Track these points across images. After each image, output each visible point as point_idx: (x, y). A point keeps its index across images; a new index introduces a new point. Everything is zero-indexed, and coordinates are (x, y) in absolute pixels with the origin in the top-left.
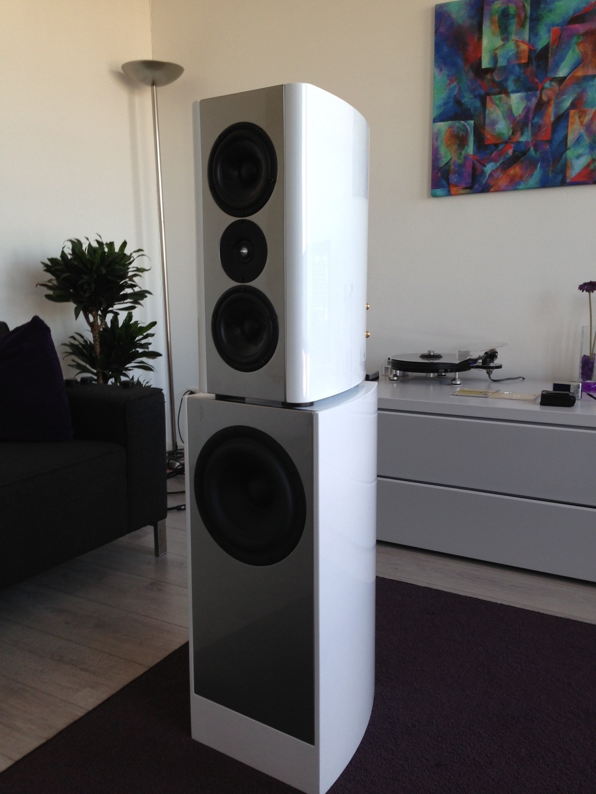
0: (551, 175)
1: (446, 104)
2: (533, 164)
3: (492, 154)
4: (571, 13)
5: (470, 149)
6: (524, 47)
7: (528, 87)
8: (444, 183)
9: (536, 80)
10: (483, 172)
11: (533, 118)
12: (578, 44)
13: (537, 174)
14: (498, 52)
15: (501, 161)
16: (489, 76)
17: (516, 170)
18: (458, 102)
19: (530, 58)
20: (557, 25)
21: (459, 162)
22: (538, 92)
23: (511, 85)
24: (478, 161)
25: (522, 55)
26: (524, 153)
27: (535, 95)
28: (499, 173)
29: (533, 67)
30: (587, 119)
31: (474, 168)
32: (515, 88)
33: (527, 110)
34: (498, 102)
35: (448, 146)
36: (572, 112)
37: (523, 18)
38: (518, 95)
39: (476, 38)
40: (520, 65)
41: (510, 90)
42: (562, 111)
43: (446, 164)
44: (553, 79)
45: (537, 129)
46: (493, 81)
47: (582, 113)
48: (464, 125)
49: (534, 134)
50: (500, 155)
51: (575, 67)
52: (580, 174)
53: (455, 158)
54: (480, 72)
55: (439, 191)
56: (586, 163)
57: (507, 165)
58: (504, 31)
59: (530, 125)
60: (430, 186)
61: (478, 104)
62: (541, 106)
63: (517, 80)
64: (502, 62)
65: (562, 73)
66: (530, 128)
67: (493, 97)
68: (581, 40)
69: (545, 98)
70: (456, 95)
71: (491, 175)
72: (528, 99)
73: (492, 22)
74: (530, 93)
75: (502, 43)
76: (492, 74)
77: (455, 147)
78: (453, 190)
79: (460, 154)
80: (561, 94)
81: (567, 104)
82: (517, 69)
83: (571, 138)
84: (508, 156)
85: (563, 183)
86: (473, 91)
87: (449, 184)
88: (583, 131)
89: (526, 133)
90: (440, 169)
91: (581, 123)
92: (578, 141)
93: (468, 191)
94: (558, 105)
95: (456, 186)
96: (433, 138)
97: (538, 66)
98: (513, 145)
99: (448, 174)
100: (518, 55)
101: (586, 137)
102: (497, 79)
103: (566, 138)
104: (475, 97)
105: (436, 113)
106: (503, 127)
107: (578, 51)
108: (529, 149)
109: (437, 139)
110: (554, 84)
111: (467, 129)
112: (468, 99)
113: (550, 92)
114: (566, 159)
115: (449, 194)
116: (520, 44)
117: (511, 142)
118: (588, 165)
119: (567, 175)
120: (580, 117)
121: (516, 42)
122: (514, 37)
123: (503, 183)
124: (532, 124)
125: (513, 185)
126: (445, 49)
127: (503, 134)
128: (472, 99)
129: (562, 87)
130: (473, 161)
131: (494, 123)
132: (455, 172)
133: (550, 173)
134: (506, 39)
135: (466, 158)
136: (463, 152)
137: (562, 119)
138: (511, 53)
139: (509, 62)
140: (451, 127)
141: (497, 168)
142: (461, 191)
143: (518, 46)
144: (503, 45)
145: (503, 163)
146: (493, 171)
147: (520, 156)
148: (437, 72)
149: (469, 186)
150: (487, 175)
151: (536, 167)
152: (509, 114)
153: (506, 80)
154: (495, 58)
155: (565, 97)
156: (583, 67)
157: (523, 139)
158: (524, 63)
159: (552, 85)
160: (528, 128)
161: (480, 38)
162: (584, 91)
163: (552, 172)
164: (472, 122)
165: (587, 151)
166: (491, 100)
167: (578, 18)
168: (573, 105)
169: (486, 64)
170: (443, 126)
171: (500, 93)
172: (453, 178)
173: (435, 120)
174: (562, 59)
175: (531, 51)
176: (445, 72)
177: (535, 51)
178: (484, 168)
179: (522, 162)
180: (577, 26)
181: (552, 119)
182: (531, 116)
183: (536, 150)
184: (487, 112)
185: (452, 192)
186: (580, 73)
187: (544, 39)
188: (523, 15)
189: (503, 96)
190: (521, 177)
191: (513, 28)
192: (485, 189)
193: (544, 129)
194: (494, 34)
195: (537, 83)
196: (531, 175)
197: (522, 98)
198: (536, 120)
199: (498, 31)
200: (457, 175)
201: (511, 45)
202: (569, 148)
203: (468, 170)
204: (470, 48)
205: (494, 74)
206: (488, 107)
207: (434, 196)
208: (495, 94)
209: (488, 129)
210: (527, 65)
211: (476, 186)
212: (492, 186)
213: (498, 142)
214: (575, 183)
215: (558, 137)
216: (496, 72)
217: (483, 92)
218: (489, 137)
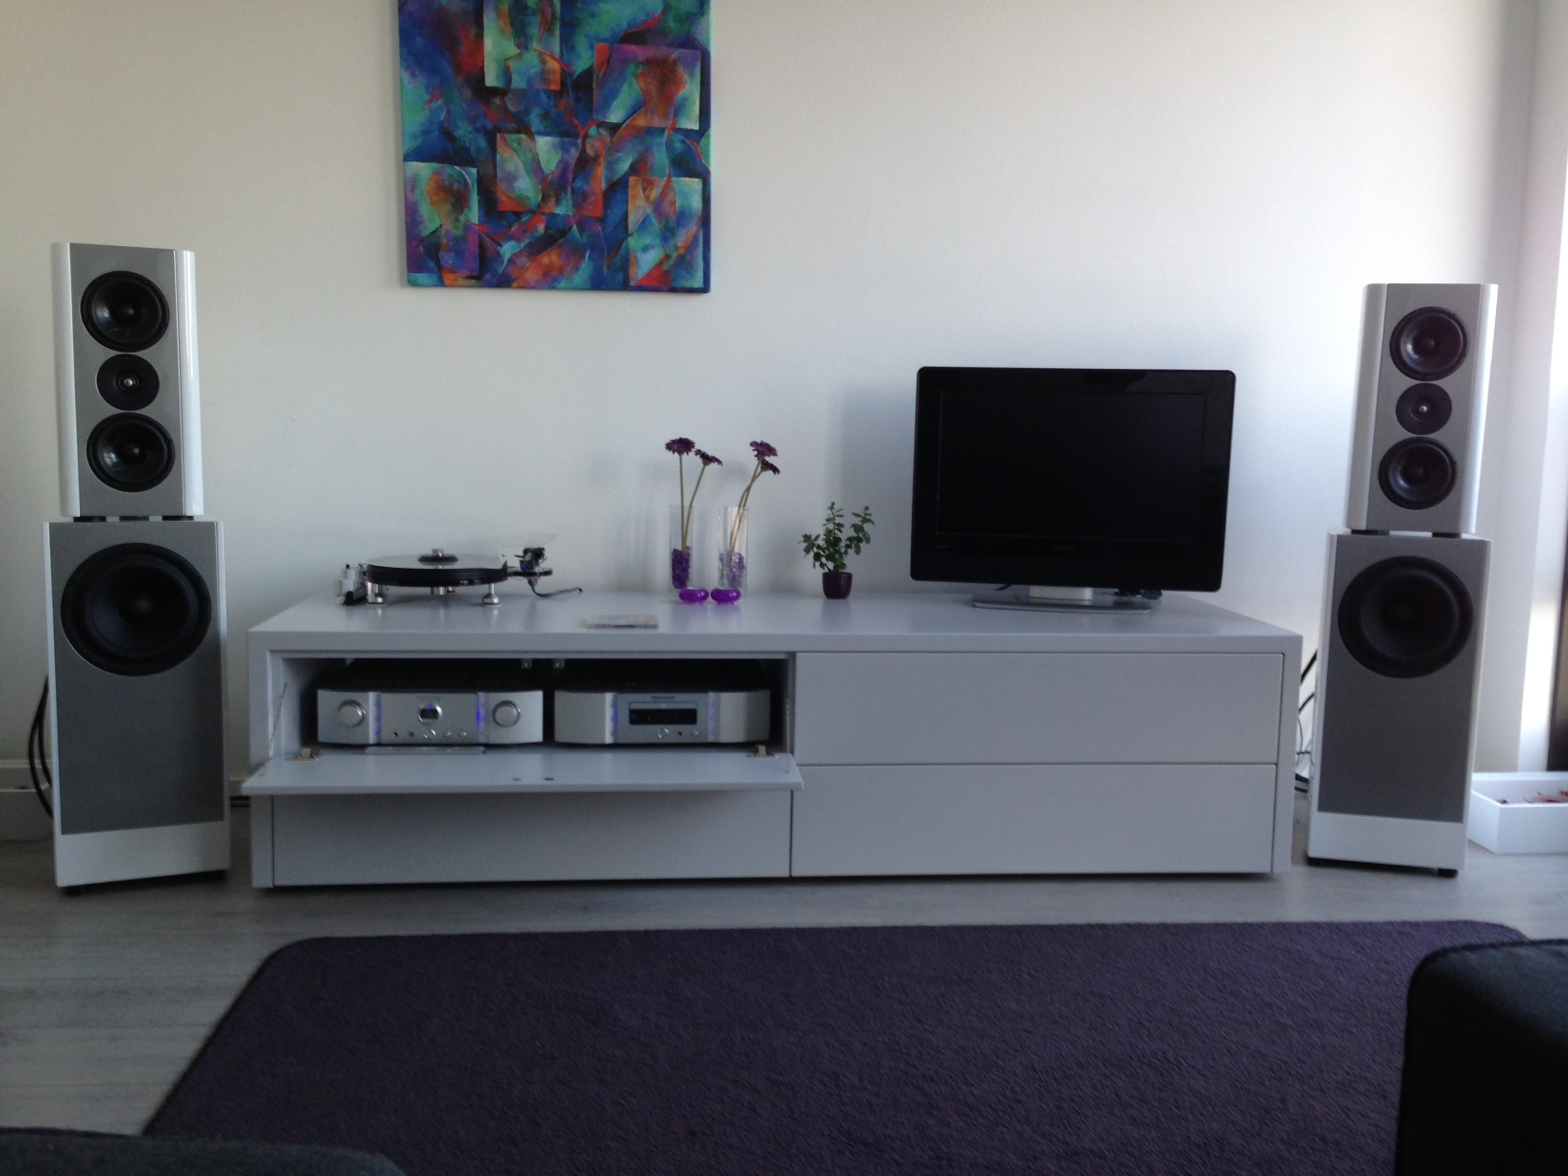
0: (606, 272)
1: (426, 132)
2: (576, 253)
3: (510, 227)
4: (624, 25)
5: (474, 214)
6: (554, 65)
7: (565, 130)
8: (431, 264)
9: (576, 122)
10: (498, 255)
11: (574, 180)
12: (637, 76)
13: (586, 268)
14: (511, 64)
15: (527, 241)
16: (497, 101)
17: (551, 258)
18: (447, 134)
19: (563, 84)
20: (605, 40)
21: (457, 232)
22: (580, 141)
23: (535, 121)
24: (488, 235)
25: (551, 77)
26: (564, 233)
27: (575, 145)
28: (524, 259)
29: (569, 99)
30: (655, 193)
31: (481, 246)
32: (541, 128)
33: (564, 165)
34: (515, 145)
35: (433, 204)
36: (632, 179)
38: (548, 139)
39: (473, 33)
40: (548, 93)
41: (533, 129)
42: (618, 176)
43: (434, 232)
44: (601, 124)
45: (580, 198)
46: (506, 109)
47: (648, 184)
48: (461, 174)
49: (577, 206)
50: (524, 232)
51: (635, 110)
52: (648, 275)
53: (448, 226)
54: (482, 92)
55: (421, 277)
56: (657, 261)
57: (537, 248)
58: (519, 31)
59: (569, 190)
60: (406, 268)
61: (483, 143)
62: (585, 163)
63: (545, 116)
64: (518, 83)
65: (615, 116)
66: (569, 195)
67: (506, 135)
68: (640, 71)
69: (590, 152)
70: (442, 122)
71: (511, 260)
72: (565, 149)
73: (499, 14)
74: (566, 139)
75: (518, 51)
76: (502, 99)
77: (448, 207)
78: (448, 277)
79: (457, 219)
80: (614, 148)
81: (624, 166)
82: (544, 98)
83: (633, 220)
84: (537, 235)
85: (625, 286)
86: (472, 120)
87: (440, 267)
88: (649, 211)
89: (564, 202)
90: (422, 240)
91: (647, 198)
92: (644, 224)
93: (473, 281)
94: (611, 166)
95: (452, 271)
96: (406, 186)
97: (578, 100)
98: (544, 218)
99: (438, 251)
100: (544, 74)
101: (654, 220)
102: (512, 109)
103: (625, 217)
104: (477, 130)
105: (408, 146)
106: (526, 187)
107: (636, 87)
108: (570, 228)
109: (413, 190)
110: (604, 132)
111: (466, 181)
112: (463, 131)
113: (598, 144)
114: (628, 250)
115: (441, 283)
116: (547, 58)
117: (543, 214)
118: (660, 264)
119: (631, 275)
120: (644, 190)
121: (541, 54)
122: (535, 45)
123: (531, 275)
124: (573, 189)
125: (549, 281)
126: (419, 41)
127: (528, 198)
128: (470, 132)
129: (614, 139)
130: (479, 236)
131: (511, 179)
132: (449, 250)
133: (605, 267)
134: (523, 46)
135: (468, 227)
136: (462, 218)
137: (617, 188)
138: (532, 71)
139: (529, 84)
140: (437, 173)
141: (521, 251)
142: (461, 281)
143: (543, 62)
144: (520, 55)
145: (530, 244)
146: (515, 255)
147: (555, 237)
148: (406, 76)
149: (477, 274)
150: (506, 260)
151: (583, 257)
152: (535, 168)
153: (527, 112)
154: (506, 73)
155: (620, 154)
156: (646, 113)
157: (560, 211)
158: (556, 91)
159: (598, 132)
160: (566, 193)
161: (480, 36)
162: (648, 150)
163: (609, 267)
164: (474, 171)
165: (657, 242)
166: (504, 140)
167: (635, 36)
168: (634, 169)
169: (491, 79)
170: (423, 169)
171: (518, 132)
172: (447, 259)
173: (407, 158)
174: (614, 95)
175: (565, 73)
176: (422, 80)
177: (571, 74)
178: (499, 248)
179: (560, 245)
180: (633, 48)
181: (604, 186)
182: (570, 176)
183: (581, 231)
184: (498, 157)
185: (446, 282)
186: (641, 121)
187: (584, 60)
188: (549, 13)
189: (523, 136)
190: (561, 271)
191: (534, 30)
192: (503, 282)
193: (592, 200)
194: (502, 32)
195: (577, 127)
196: (576, 269)
197: (554, 146)
198: (578, 184)
199: (509, 30)
200: (452, 254)
201: (532, 58)
202: (632, 235)
203: (472, 248)
204: (464, 49)
205: (506, 99)
206: (499, 150)
207: (413, 284)
208: (511, 132)
209: (501, 186)
210: (561, 93)
211: (488, 276)
212: (515, 280)
213: (518, 209)
214: (641, 288)
215: (615, 214)
216: (510, 96)
217: (489, 126)
218: (503, 198)
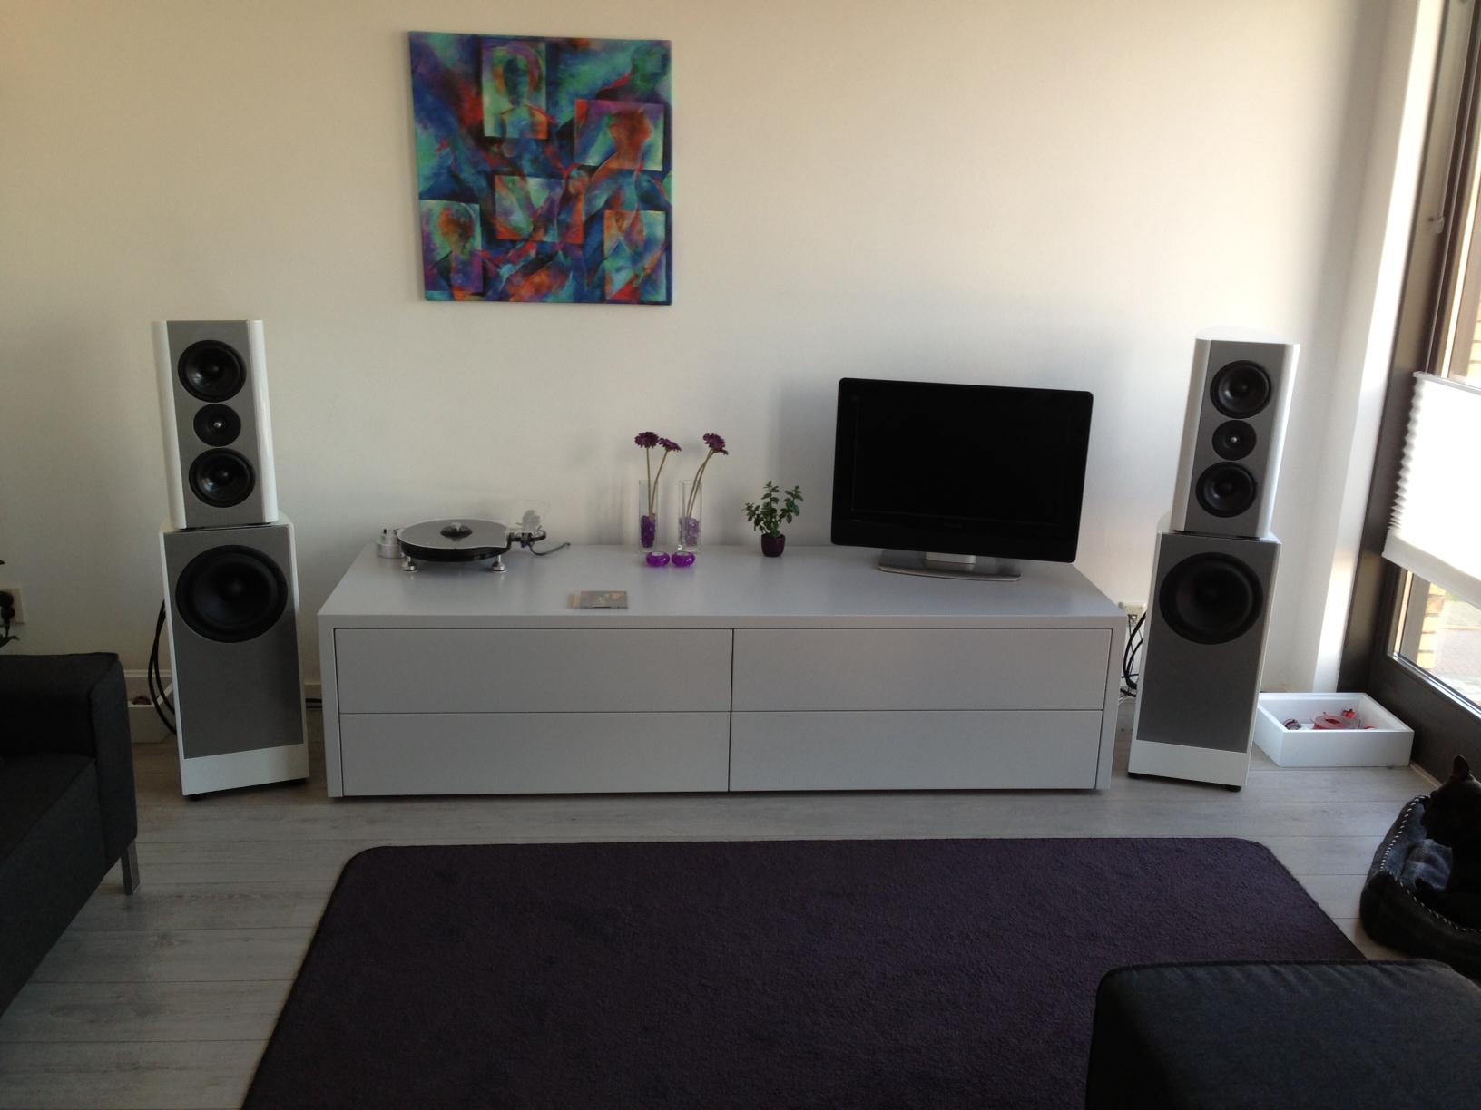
0: (586, 289)
1: (437, 175)
2: (562, 273)
3: (508, 253)
4: (600, 83)
5: (477, 242)
6: (541, 118)
7: (551, 173)
8: (444, 283)
9: (560, 166)
10: (498, 276)
11: (559, 215)
12: (611, 127)
13: (570, 285)
14: (506, 117)
15: (522, 264)
16: (495, 149)
17: (541, 278)
18: (454, 176)
19: (549, 133)
20: (582, 97)
21: (464, 257)
22: (563, 181)
23: (526, 166)
24: (490, 260)
25: (539, 128)
26: (551, 257)
27: (560, 184)
28: (519, 278)
29: (554, 147)
30: (626, 224)
31: (485, 269)
32: (532, 171)
33: (550, 201)
34: (510, 185)
35: (445, 234)
36: (607, 213)
37: (537, 78)
38: (538, 180)
39: (474, 91)
40: (537, 141)
41: (525, 172)
42: (596, 210)
43: (445, 257)
44: (581, 167)
45: (565, 229)
46: (502, 156)
47: (620, 217)
48: (466, 210)
49: (562, 235)
50: (519, 256)
51: (611, 154)
52: (621, 292)
53: (457, 252)
54: (483, 142)
55: (436, 294)
56: (628, 279)
57: (530, 269)
58: (512, 89)
59: (555, 222)
60: (423, 286)
61: (483, 183)
62: (568, 200)
63: (534, 161)
64: (512, 133)
65: (592, 160)
66: (556, 226)
67: (503, 177)
68: (613, 123)
69: (572, 190)
70: (449, 167)
71: (508, 280)
72: (551, 187)
73: (495, 76)
74: (552, 180)
75: (511, 107)
76: (499, 147)
77: (455, 237)
78: (457, 294)
79: (464, 247)
80: (592, 187)
81: (601, 202)
82: (534, 146)
83: (608, 246)
84: (530, 259)
85: (602, 299)
86: (475, 165)
87: (450, 286)
88: (621, 238)
89: (551, 232)
90: (436, 264)
91: (620, 228)
92: (617, 250)
93: (478, 297)
94: (589, 201)
95: (461, 289)
96: (421, 220)
97: (561, 147)
98: (535, 245)
99: (449, 272)
100: (533, 126)
101: (626, 247)
102: (508, 155)
103: (601, 244)
104: (479, 173)
105: (424, 186)
106: (520, 219)
107: (610, 136)
108: (557, 253)
109: (428, 222)
110: (583, 174)
111: (470, 216)
112: (468, 174)
113: (578, 184)
114: (604, 271)
115: (452, 298)
116: (536, 112)
117: (534, 241)
118: (630, 282)
119: (607, 291)
120: (617, 221)
121: (530, 109)
122: (525, 101)
123: (526, 291)
124: (559, 222)
125: (540, 295)
126: (429, 99)
127: (521, 229)
128: (473, 175)
129: (592, 179)
130: (484, 263)
131: (507, 213)
132: (459, 272)
133: (585, 286)
134: (515, 102)
135: (473, 253)
136: (468, 246)
137: (595, 219)
138: (524, 123)
139: (522, 134)
140: (446, 209)
141: (516, 272)
142: (468, 297)
143: (532, 115)
144: (512, 110)
145: (523, 267)
146: (511, 276)
147: (544, 260)
148: (420, 131)
149: (481, 291)
150: (504, 280)
151: (567, 276)
152: (527, 204)
153: (520, 157)
154: (502, 126)
155: (597, 192)
156: (618, 157)
157: (548, 239)
158: (543, 140)
159: (579, 174)
160: (553, 224)
161: (479, 93)
162: (620, 188)
163: (588, 285)
165: (628, 264)
166: (501, 180)
167: (608, 93)
168: (609, 204)
169: (489, 130)
170: (435, 206)
171: (513, 174)
172: (457, 279)
173: (422, 196)
174: (591, 143)
175: (551, 125)
176: (432, 130)
177: (556, 126)
178: (499, 270)
179: (549, 268)
180: (607, 103)
181: (584, 218)
182: (556, 210)
183: (566, 255)
184: (497, 196)
185: (456, 297)
186: (614, 165)
187: (566, 114)
188: (536, 74)
189: (517, 178)
190: (550, 288)
191: (525, 89)
192: (503, 297)
193: (573, 230)
194: (498, 91)
195: (561, 169)
196: (562, 287)
197: (542, 185)
198: (563, 216)
199: (503, 88)
200: (461, 275)
201: (523, 112)
202: (606, 259)
203: (476, 270)
204: (466, 105)
205: (502, 146)
206: (497, 189)
207: (429, 299)
208: (506, 174)
209: (500, 219)
210: (547, 141)
211: (490, 293)
212: (513, 295)
213: (514, 238)
214: (618, 300)
215: (593, 241)
216: (505, 144)
217: (489, 169)
218: (502, 229)
